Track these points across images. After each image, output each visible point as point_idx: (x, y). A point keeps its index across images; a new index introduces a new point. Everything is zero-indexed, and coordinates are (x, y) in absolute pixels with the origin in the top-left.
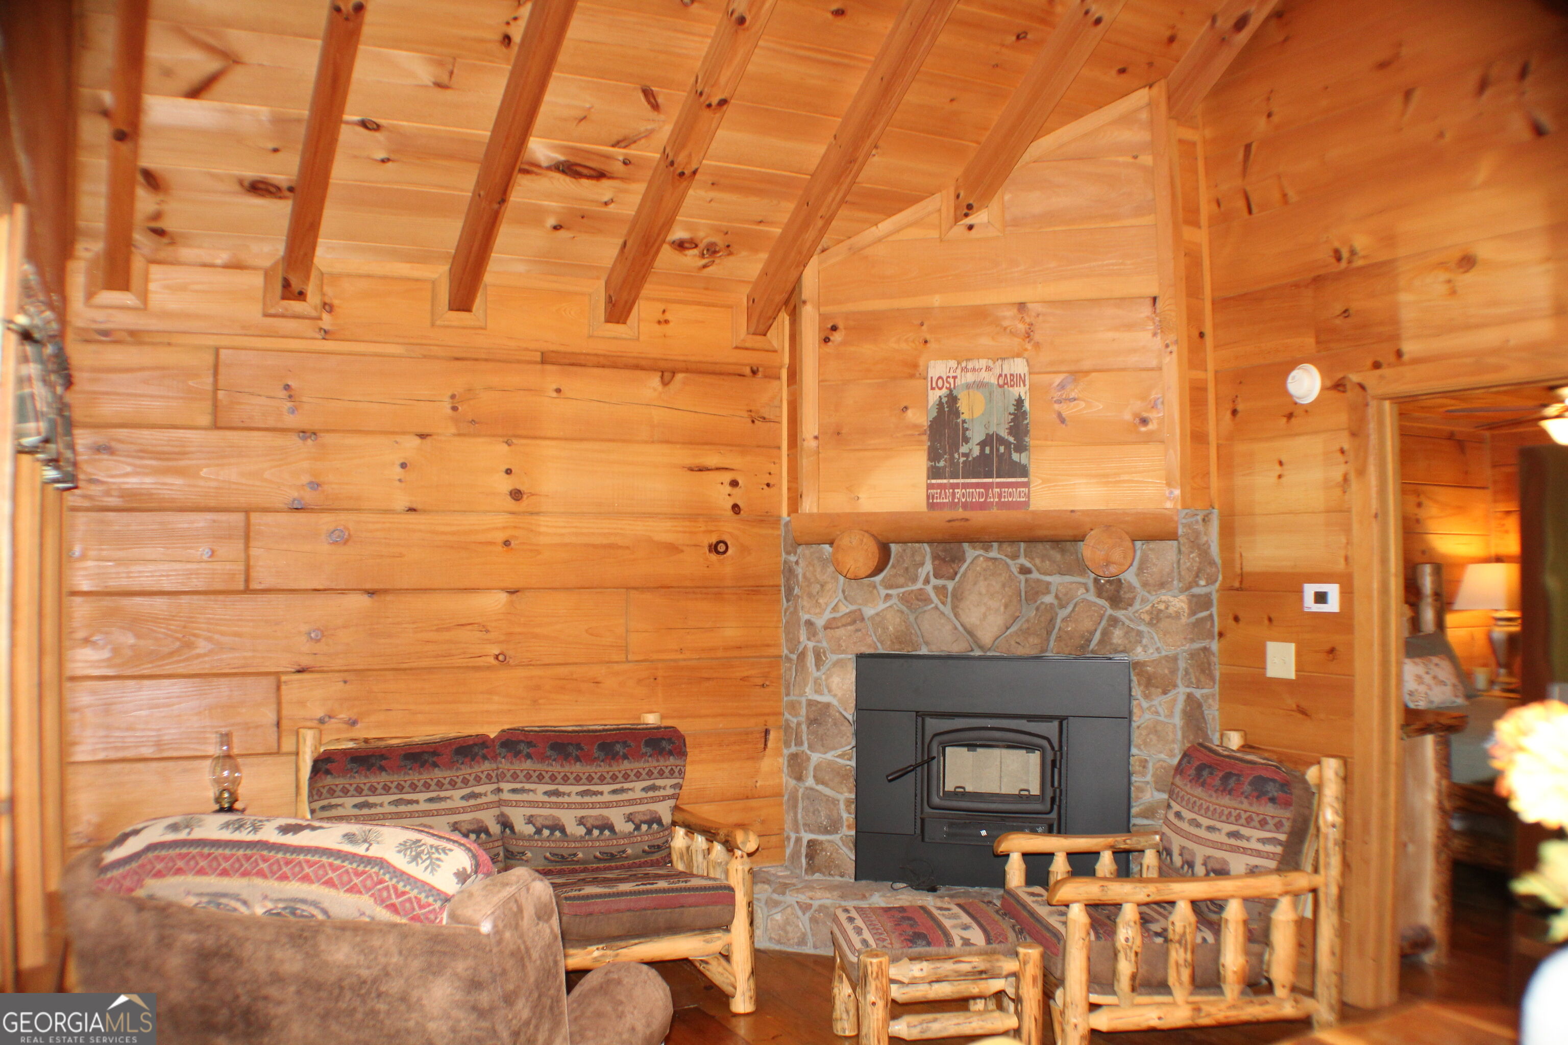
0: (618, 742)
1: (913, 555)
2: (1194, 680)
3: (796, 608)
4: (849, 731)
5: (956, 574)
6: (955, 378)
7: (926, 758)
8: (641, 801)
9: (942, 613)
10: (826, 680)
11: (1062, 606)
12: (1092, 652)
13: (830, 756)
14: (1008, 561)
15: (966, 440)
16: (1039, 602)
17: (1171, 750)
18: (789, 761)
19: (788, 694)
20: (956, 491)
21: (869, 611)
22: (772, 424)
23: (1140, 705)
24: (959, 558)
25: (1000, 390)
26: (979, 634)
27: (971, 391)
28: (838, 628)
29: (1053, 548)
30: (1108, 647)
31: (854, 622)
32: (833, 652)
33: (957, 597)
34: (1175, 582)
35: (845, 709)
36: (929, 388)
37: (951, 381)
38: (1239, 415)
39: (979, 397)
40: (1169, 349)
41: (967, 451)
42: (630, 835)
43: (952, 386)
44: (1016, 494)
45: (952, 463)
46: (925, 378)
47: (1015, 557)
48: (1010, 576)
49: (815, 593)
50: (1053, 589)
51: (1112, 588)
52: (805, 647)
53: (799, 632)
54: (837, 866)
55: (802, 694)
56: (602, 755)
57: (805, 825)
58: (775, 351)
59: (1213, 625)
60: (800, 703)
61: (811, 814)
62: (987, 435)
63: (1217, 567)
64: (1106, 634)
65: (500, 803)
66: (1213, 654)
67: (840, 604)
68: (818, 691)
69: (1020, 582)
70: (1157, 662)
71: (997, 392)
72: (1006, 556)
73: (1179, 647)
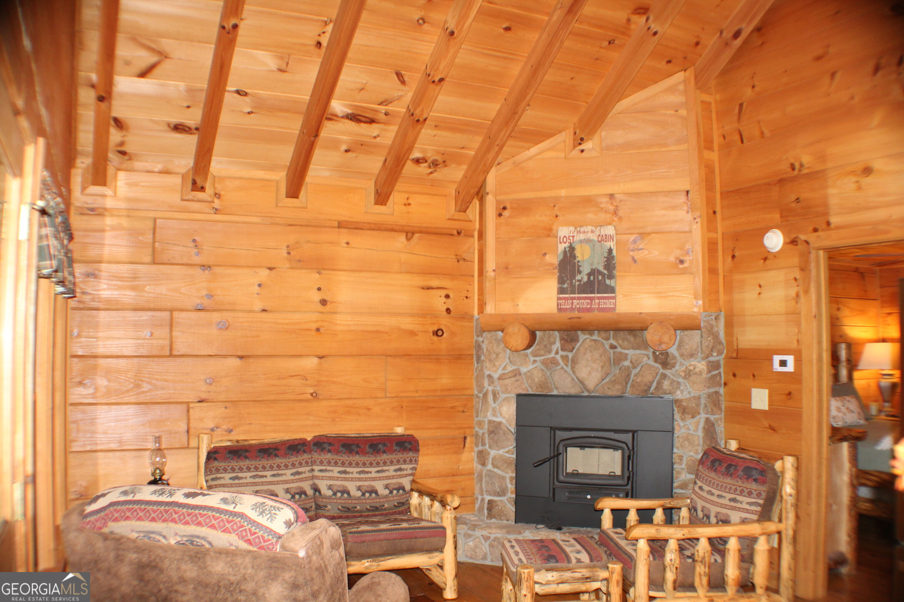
0: (380, 443)
1: (549, 338)
2: (710, 410)
3: (482, 367)
4: (512, 438)
5: (573, 348)
6: (573, 237)
7: (556, 453)
8: (393, 477)
9: (566, 371)
10: (499, 408)
11: (634, 367)
12: (652, 393)
13: (501, 452)
14: (604, 341)
15: (580, 272)
16: (621, 365)
17: (697, 450)
18: (478, 455)
19: (477, 417)
20: (574, 301)
22: (469, 263)
23: (678, 424)
24: (575, 340)
25: (599, 244)
26: (587, 383)
27: (582, 244)
28: (506, 379)
29: (629, 334)
30: (661, 391)
31: (515, 376)
32: (503, 393)
33: (574, 362)
34: (699, 354)
35: (510, 426)
36: (559, 242)
37: (571, 238)
38: (736, 259)
39: (587, 248)
40: (696, 221)
41: (580, 279)
42: (386, 496)
43: (572, 241)
44: (608, 304)
45: (572, 285)
46: (557, 237)
47: (607, 339)
48: (604, 350)
49: (493, 359)
50: (629, 358)
51: (663, 357)
52: (487, 390)
53: (484, 381)
54: (504, 515)
55: (486, 416)
56: (371, 451)
57: (487, 491)
58: (471, 221)
59: (721, 379)
60: (484, 422)
61: (490, 485)
62: (592, 269)
63: (723, 345)
64: (659, 383)
65: (313, 477)
66: (721, 395)
67: (508, 366)
68: (494, 415)
69: (610, 354)
70: (689, 400)
71: (598, 245)
72: (602, 338)
73: (701, 391)
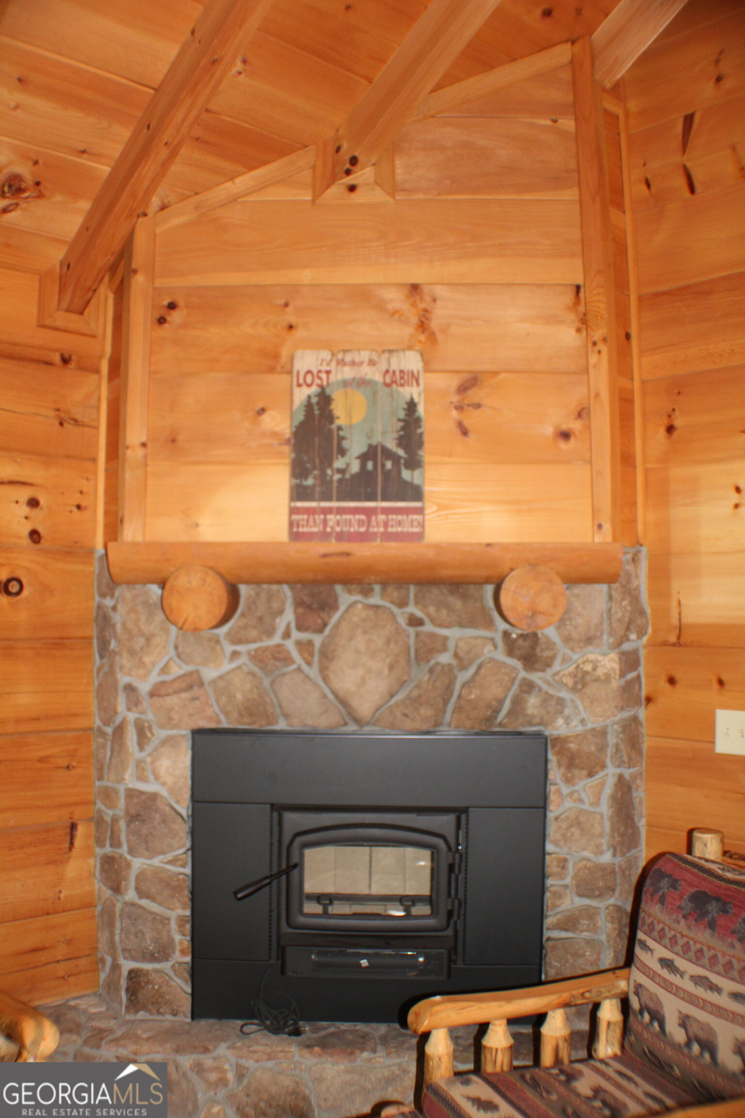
1: (269, 600)
2: (625, 758)
3: (112, 666)
4: (182, 830)
5: (325, 625)
6: (328, 372)
7: (284, 866)
9: (307, 677)
10: (153, 763)
11: (463, 667)
12: (500, 725)
13: (156, 861)
14: (394, 609)
15: (342, 452)
16: (432, 662)
17: (598, 846)
18: (102, 865)
19: (100, 778)
20: (329, 517)
21: (210, 673)
22: (87, 429)
23: (559, 791)
24: (329, 605)
25: (387, 390)
26: (355, 703)
27: (349, 389)
28: (168, 695)
29: (452, 593)
30: (521, 720)
31: (190, 687)
32: (161, 726)
33: (327, 655)
34: (605, 637)
35: (178, 802)
36: (295, 384)
37: (324, 376)
38: (676, 434)
39: (359, 398)
40: (596, 348)
41: (344, 466)
43: (325, 383)
44: (407, 523)
45: (324, 481)
46: (290, 372)
47: (402, 604)
48: (397, 629)
49: (138, 649)
50: (451, 645)
51: (526, 644)
52: (124, 721)
53: (116, 699)
54: (169, 1002)
55: (121, 780)
57: (124, 950)
58: (94, 336)
59: (640, 689)
60: (116, 791)
61: (132, 937)
62: (370, 447)
63: (646, 617)
64: (518, 703)
66: (642, 724)
67: (172, 664)
68: (142, 778)
69: (409, 637)
70: (580, 738)
71: (383, 392)
72: (392, 602)
73: (608, 717)
